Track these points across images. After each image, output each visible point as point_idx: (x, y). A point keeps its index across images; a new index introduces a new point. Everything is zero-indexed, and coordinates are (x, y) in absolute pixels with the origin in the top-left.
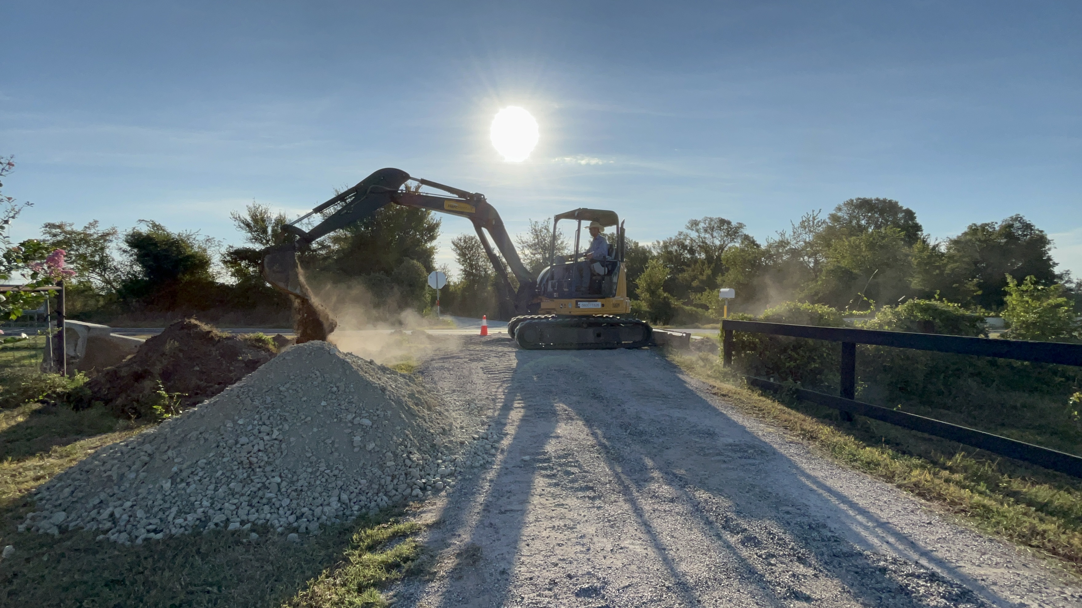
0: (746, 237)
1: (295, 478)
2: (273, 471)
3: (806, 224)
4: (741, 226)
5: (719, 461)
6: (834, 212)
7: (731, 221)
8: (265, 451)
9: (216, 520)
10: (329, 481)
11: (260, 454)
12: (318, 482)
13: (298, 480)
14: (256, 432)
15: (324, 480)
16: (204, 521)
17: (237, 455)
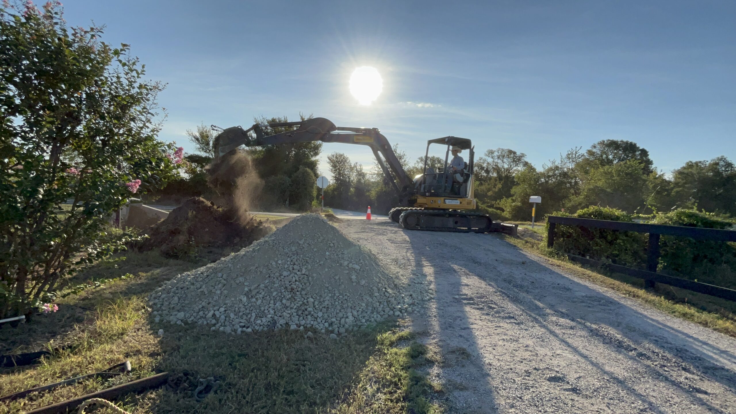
0: (526, 164)
1: (322, 300)
2: (306, 294)
3: (570, 156)
4: (523, 155)
5: (585, 306)
6: (590, 149)
7: (516, 151)
8: (300, 281)
9: (280, 323)
10: (343, 302)
11: (297, 283)
12: (337, 303)
13: (324, 301)
14: (291, 269)
15: (340, 302)
16: (274, 323)
17: (283, 283)
